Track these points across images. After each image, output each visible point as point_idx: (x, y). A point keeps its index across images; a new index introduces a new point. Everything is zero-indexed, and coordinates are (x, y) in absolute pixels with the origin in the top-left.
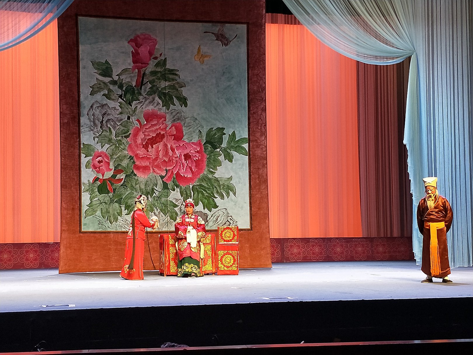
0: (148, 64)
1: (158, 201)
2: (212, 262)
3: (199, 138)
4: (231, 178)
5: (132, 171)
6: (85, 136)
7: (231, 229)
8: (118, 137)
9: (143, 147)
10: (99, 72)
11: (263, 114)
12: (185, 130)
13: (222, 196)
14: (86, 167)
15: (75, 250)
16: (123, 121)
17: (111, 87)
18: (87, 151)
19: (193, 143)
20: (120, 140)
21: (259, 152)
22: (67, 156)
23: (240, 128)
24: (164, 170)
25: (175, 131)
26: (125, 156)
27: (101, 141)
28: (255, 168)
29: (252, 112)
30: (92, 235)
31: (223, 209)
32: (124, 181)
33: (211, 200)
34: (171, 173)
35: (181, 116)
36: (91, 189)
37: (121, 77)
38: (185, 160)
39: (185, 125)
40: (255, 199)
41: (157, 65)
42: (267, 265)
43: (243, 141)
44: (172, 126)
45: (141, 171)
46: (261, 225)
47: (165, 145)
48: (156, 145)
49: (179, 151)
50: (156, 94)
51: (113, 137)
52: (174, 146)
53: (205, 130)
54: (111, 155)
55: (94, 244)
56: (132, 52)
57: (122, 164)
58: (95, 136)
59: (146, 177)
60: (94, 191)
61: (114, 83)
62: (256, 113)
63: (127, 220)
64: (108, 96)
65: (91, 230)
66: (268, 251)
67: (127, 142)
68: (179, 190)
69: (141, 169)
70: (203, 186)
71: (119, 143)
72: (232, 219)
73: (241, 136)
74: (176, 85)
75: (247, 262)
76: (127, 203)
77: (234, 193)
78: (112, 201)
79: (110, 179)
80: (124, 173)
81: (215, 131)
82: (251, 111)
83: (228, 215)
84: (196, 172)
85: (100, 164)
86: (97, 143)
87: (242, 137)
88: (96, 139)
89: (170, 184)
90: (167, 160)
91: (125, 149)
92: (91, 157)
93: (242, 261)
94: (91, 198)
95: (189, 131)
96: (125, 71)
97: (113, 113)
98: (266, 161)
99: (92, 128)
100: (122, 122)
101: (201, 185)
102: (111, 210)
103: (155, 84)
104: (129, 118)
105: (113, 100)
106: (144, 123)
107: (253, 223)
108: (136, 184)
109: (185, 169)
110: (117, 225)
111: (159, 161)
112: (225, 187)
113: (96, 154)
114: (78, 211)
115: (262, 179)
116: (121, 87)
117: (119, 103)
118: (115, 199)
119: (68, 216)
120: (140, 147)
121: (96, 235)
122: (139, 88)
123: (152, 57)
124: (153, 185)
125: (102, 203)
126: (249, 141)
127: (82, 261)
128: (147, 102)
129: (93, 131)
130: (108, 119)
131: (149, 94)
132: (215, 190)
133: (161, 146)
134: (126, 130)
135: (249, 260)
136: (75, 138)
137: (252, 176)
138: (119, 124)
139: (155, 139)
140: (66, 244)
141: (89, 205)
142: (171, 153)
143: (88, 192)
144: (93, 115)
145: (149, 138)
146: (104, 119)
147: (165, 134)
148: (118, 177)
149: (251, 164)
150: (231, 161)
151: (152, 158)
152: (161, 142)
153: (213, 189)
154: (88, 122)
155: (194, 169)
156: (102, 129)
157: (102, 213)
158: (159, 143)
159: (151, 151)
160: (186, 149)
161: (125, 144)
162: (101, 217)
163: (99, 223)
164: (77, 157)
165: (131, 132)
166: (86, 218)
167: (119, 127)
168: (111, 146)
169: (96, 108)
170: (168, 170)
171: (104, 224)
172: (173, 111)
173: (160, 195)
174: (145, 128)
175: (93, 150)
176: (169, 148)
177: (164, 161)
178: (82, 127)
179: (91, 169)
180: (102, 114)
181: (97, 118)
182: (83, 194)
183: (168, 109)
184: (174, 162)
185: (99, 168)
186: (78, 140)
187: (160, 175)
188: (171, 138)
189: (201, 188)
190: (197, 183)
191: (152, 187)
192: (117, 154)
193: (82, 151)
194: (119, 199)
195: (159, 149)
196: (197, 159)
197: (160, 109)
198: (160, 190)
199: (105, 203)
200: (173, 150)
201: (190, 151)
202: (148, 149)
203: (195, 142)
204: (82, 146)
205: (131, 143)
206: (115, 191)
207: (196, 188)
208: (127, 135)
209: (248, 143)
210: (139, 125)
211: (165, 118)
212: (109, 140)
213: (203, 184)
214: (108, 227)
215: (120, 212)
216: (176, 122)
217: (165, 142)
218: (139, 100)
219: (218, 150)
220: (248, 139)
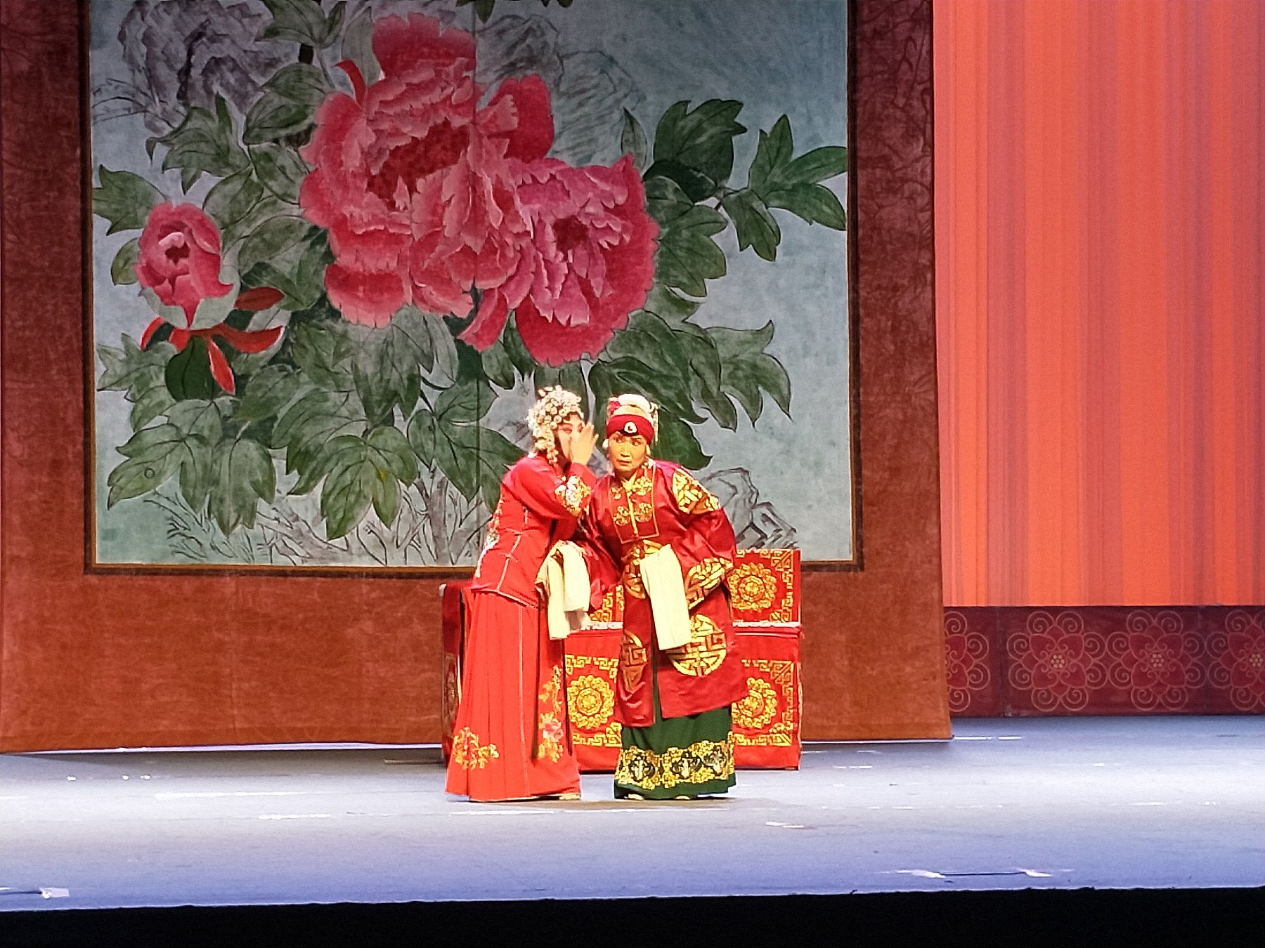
1: (438, 434)
3: (626, 149)
4: (767, 333)
5: (318, 296)
6: (111, 137)
7: (767, 563)
8: (259, 139)
9: (371, 186)
11: (919, 36)
12: (560, 111)
13: (726, 412)
14: (116, 274)
15: (64, 647)
16: (281, 67)
18: (120, 202)
19: (596, 171)
20: (267, 156)
21: (898, 211)
22: (28, 226)
23: (813, 104)
24: (465, 292)
25: (513, 114)
26: (289, 228)
27: (180, 161)
28: (879, 287)
29: (867, 29)
30: (141, 581)
31: (731, 471)
32: (286, 342)
33: (677, 432)
34: (497, 307)
35: (543, 48)
36: (134, 375)
38: (562, 246)
40: (877, 429)
42: (928, 727)
43: (826, 162)
44: (501, 94)
45: (361, 294)
46: (903, 546)
47: (467, 177)
48: (430, 177)
49: (531, 206)
51: (236, 138)
52: (512, 182)
53: (650, 109)
54: (227, 221)
55: (149, 623)
57: (277, 262)
58: (156, 136)
59: (384, 323)
60: (147, 384)
62: (886, 33)
63: (297, 519)
65: (135, 560)
66: (933, 665)
67: (298, 162)
69: (361, 288)
70: (641, 367)
71: (263, 168)
72: (770, 515)
73: (815, 138)
75: (840, 714)
76: (296, 439)
77: (782, 397)
78: (228, 431)
79: (221, 333)
80: (283, 302)
81: (697, 116)
82: (864, 22)
83: (753, 501)
84: (607, 304)
85: (176, 262)
86: (164, 168)
87: (822, 141)
88: (161, 151)
89: (492, 357)
90: (476, 245)
91: (289, 196)
92: (138, 233)
93: (814, 708)
94: (138, 415)
95: (579, 113)
97: (238, 29)
98: (929, 256)
99: (142, 100)
100: (274, 71)
101: (630, 364)
102: (224, 470)
104: (306, 54)
106: (373, 75)
107: (866, 534)
108: (338, 356)
109: (559, 287)
110: (255, 537)
111: (442, 253)
112: (740, 373)
113: (160, 216)
114: (75, 476)
115: (909, 337)
118: (245, 421)
119: (34, 497)
120: (357, 188)
121: (159, 583)
124: (417, 358)
125: (183, 440)
126: (854, 163)
127: (98, 701)
129: (145, 111)
130: (214, 58)
132: (696, 384)
133: (450, 182)
134: (294, 110)
135: (847, 705)
136: (65, 146)
137: (866, 323)
138: (261, 81)
139: (426, 151)
140: (25, 622)
141: (129, 449)
142: (495, 215)
143: (124, 387)
144: (147, 39)
145: (397, 147)
146: (193, 58)
147: (471, 130)
148: (258, 321)
149: (862, 269)
150: (768, 252)
151: (411, 235)
152: (454, 168)
153: (687, 379)
154: (122, 72)
155: (599, 288)
156: (186, 105)
157: (183, 483)
158: (445, 170)
159: (409, 205)
160: (566, 198)
161: (288, 172)
162: (183, 500)
163: (174, 531)
164: (75, 231)
165: (317, 116)
166: (114, 507)
167: (261, 95)
168: (224, 182)
169: (161, 9)
170: (485, 291)
171: (196, 532)
172: (508, 21)
173: (446, 405)
174: (381, 102)
175: (147, 198)
176: (489, 192)
177: (467, 250)
178: (94, 94)
179: (136, 287)
180: (188, 33)
181: (163, 52)
182: (98, 396)
183: (485, 17)
184: (511, 254)
185: (172, 282)
186: (78, 152)
187: (449, 315)
188: (498, 147)
189: (632, 378)
190: (615, 351)
191: (412, 368)
192: (255, 219)
193: (94, 206)
194: (261, 423)
195: (444, 199)
196: (616, 243)
197: (447, 15)
198: (445, 382)
199: (200, 438)
200: (505, 201)
201: (584, 207)
202: (394, 196)
203: (607, 165)
204: (96, 183)
205: (316, 169)
206: (244, 386)
207: (611, 376)
208: (299, 135)
209: (846, 173)
210: (352, 86)
211: (470, 55)
212: (218, 154)
213: (639, 356)
214: (214, 548)
215: (264, 481)
216: (519, 75)
217: (468, 166)
219: (712, 201)
220: (846, 153)
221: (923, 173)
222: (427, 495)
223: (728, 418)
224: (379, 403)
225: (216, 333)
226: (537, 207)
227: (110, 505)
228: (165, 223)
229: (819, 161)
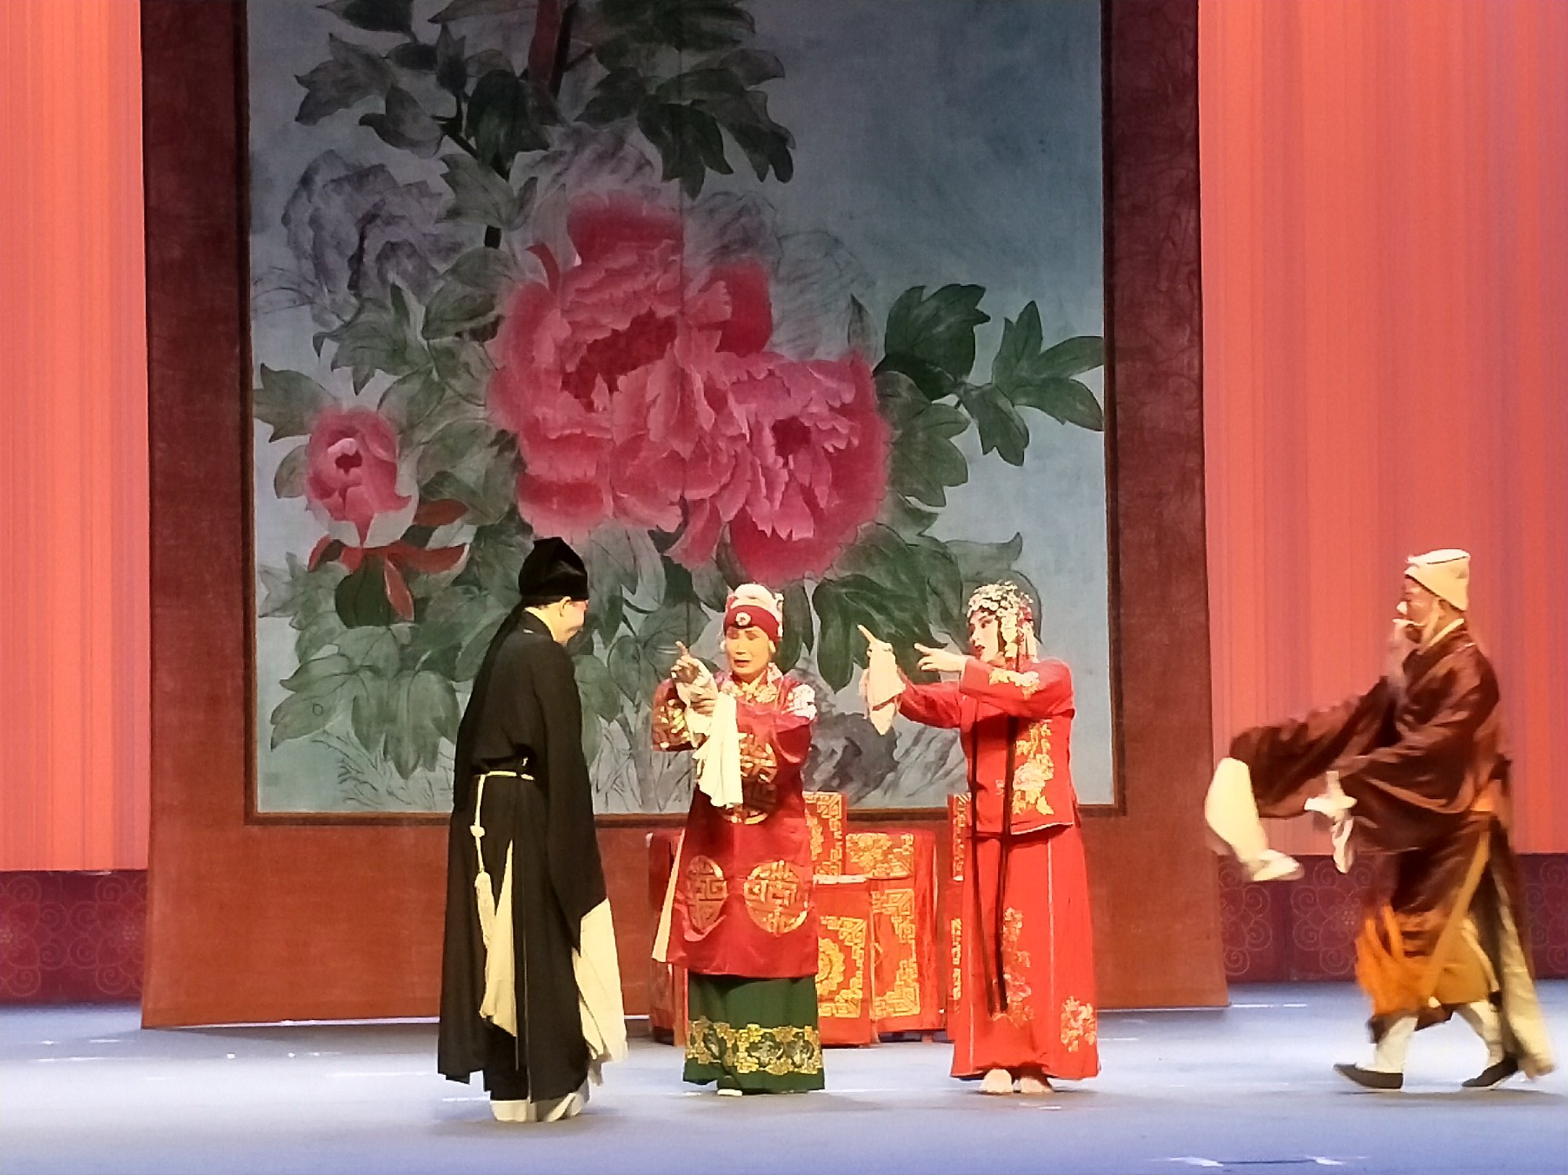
1: (643, 663)
2: (921, 974)
3: (854, 341)
4: (1014, 547)
5: (507, 508)
6: (274, 332)
8: (440, 332)
9: (566, 385)
10: (341, 5)
11: (1185, 213)
12: (780, 300)
14: (280, 486)
15: (222, 907)
16: (465, 252)
17: (406, 80)
18: (283, 405)
19: (821, 366)
20: (450, 353)
21: (1163, 409)
22: (184, 432)
23: (1064, 289)
25: (726, 303)
26: (474, 433)
27: (352, 358)
28: (1142, 495)
29: (1126, 203)
30: (308, 831)
32: (471, 561)
34: (709, 521)
35: (759, 228)
36: (301, 599)
37: (458, 29)
38: (782, 450)
39: (782, 272)
40: (1141, 655)
42: (1203, 994)
43: (1079, 353)
44: (713, 280)
45: (555, 507)
46: (1171, 787)
47: (675, 374)
48: (633, 374)
49: (747, 406)
50: (634, 116)
51: (415, 332)
52: (724, 378)
53: (880, 296)
54: (404, 422)
55: (319, 880)
57: (460, 471)
58: (324, 330)
60: (315, 610)
61: (418, 57)
62: (1146, 209)
64: (387, 128)
65: (304, 806)
66: (1206, 922)
67: (484, 359)
69: (555, 500)
70: (872, 586)
71: (444, 365)
73: (1067, 327)
74: (734, 69)
78: (407, 662)
79: (398, 551)
80: (468, 516)
81: (933, 304)
82: (1121, 198)
84: (833, 515)
85: (347, 471)
87: (1073, 331)
88: (330, 347)
89: (704, 576)
90: (685, 450)
91: (474, 396)
95: (802, 300)
97: (416, 210)
98: (1197, 458)
99: (308, 290)
101: (860, 584)
102: (402, 706)
103: (628, 62)
104: (493, 238)
105: (413, 145)
106: (568, 260)
107: (1129, 774)
109: (778, 496)
110: (437, 781)
111: (647, 459)
113: (329, 420)
114: (235, 713)
115: (1176, 551)
116: (452, 77)
117: (443, 159)
118: (425, 651)
119: (188, 738)
120: (551, 387)
121: (328, 833)
122: (547, 83)
124: (618, 578)
125: (355, 672)
126: (1111, 352)
127: (260, 967)
128: (588, 154)
129: (312, 303)
130: (389, 242)
131: (599, 113)
132: (934, 604)
133: (654, 380)
134: (479, 300)
135: (1110, 969)
136: (221, 343)
137: (1127, 535)
138: (442, 267)
139: (629, 344)
140: (177, 879)
141: (295, 683)
142: (706, 415)
143: (290, 613)
144: (315, 222)
145: (596, 341)
146: (366, 244)
147: (679, 323)
148: (441, 537)
149: (1121, 474)
150: (1014, 454)
151: (612, 440)
152: (659, 363)
153: (925, 601)
154: (287, 260)
155: (824, 497)
156: (358, 295)
157: (356, 720)
158: (649, 366)
159: (608, 406)
160: (786, 395)
161: (473, 370)
162: (355, 740)
163: (346, 775)
164: (234, 438)
165: (505, 306)
166: (278, 748)
167: (441, 284)
168: (403, 381)
169: (329, 188)
170: (694, 502)
171: (370, 776)
172: (720, 199)
173: (652, 631)
174: (578, 290)
175: (314, 401)
176: (699, 389)
177: (675, 457)
178: (255, 284)
179: (301, 501)
180: (360, 216)
181: (332, 237)
182: (261, 624)
183: (694, 192)
184: (724, 459)
185: (343, 494)
186: (237, 350)
187: (654, 529)
188: (709, 339)
189: (863, 598)
190: (842, 568)
191: (613, 590)
192: (434, 424)
193: (255, 409)
194: (444, 653)
195: (649, 398)
196: (842, 446)
197: (651, 193)
198: (650, 605)
199: (375, 670)
200: (717, 400)
201: (807, 406)
202: (593, 396)
203: (833, 358)
204: (257, 383)
205: (504, 367)
206: (423, 610)
207: (838, 597)
208: (485, 327)
209: (1103, 367)
210: (545, 275)
211: (677, 237)
212: (395, 350)
213: (872, 574)
214: (391, 793)
215: (447, 718)
216: (733, 259)
217: (675, 362)
218: (546, 147)
219: (951, 400)
220: (1102, 344)
221: (1190, 364)
222: (630, 732)
225: (394, 552)
226: (753, 406)
227: (273, 747)
228: (334, 428)
229: (1075, 350)
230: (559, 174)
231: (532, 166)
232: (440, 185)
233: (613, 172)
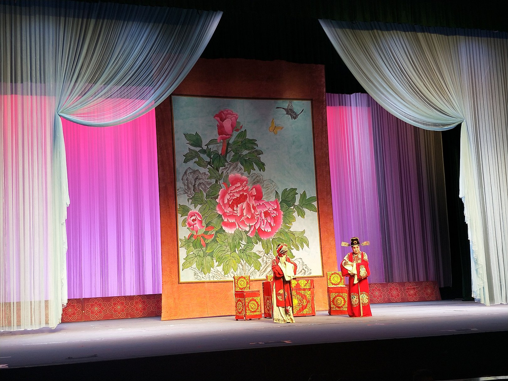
0: (231, 135)
1: (244, 254)
3: (276, 198)
4: (304, 232)
5: (220, 227)
6: (181, 198)
8: (209, 198)
9: (230, 206)
10: (191, 143)
12: (264, 191)
13: (297, 247)
14: (182, 225)
16: (212, 184)
17: (201, 155)
18: (183, 211)
19: (271, 202)
20: (210, 201)
23: (309, 189)
24: (248, 226)
25: (255, 192)
26: (215, 215)
27: (194, 203)
30: (189, 285)
31: (299, 259)
32: (215, 237)
34: (254, 229)
35: (260, 179)
36: (187, 244)
37: (210, 147)
38: (265, 216)
39: (264, 187)
41: (239, 136)
44: (252, 188)
45: (229, 227)
47: (247, 204)
48: (240, 204)
49: (259, 209)
50: (239, 161)
51: (204, 198)
52: (255, 205)
53: (280, 190)
56: (218, 125)
57: (212, 222)
58: (189, 198)
59: (233, 233)
60: (189, 246)
61: (203, 151)
63: (218, 271)
64: (199, 164)
65: (188, 281)
67: (216, 202)
68: (260, 243)
69: (229, 225)
70: (281, 239)
72: (306, 267)
74: (255, 153)
76: (218, 256)
77: (307, 244)
78: (205, 255)
80: (214, 229)
81: (289, 191)
83: (303, 264)
84: (274, 227)
85: (194, 222)
86: (191, 204)
87: (311, 195)
88: (190, 201)
89: (253, 238)
90: (250, 217)
91: (214, 209)
92: (186, 217)
94: (187, 252)
95: (267, 191)
96: (212, 141)
97: (204, 177)
99: (186, 191)
101: (279, 239)
102: (204, 262)
103: (238, 152)
105: (203, 166)
106: (230, 185)
107: (324, 270)
108: (225, 239)
109: (265, 224)
110: (211, 275)
111: (243, 218)
112: (299, 240)
113: (191, 213)
114: (177, 264)
116: (209, 156)
117: (208, 168)
118: (207, 253)
119: (168, 269)
120: (227, 207)
121: (193, 285)
122: (225, 155)
123: (234, 130)
124: (239, 239)
125: (196, 257)
126: (318, 199)
128: (232, 167)
129: (187, 194)
130: (200, 183)
131: (233, 161)
133: (244, 205)
134: (215, 192)
136: (172, 201)
138: (209, 187)
139: (240, 199)
141: (186, 259)
142: (253, 211)
143: (185, 247)
144: (187, 180)
145: (234, 199)
146: (196, 183)
147: (248, 195)
148: (210, 233)
150: (303, 217)
151: (237, 215)
152: (245, 202)
153: (290, 241)
154: (183, 186)
155: (272, 224)
156: (195, 192)
157: (197, 265)
158: (243, 203)
159: (237, 210)
160: (266, 207)
161: (214, 204)
162: (197, 268)
163: (195, 274)
164: (174, 217)
165: (219, 193)
167: (208, 190)
168: (203, 206)
169: (189, 174)
170: (251, 226)
171: (199, 274)
172: (253, 175)
173: (245, 248)
174: (231, 190)
175: (188, 210)
176: (251, 206)
177: (248, 218)
178: (177, 190)
179: (186, 227)
180: (195, 178)
181: (190, 182)
182: (180, 249)
183: (249, 174)
184: (256, 218)
185: (193, 226)
186: (175, 202)
187: (245, 230)
188: (253, 198)
189: (280, 241)
190: (276, 236)
191: (239, 241)
192: (208, 214)
193: (178, 212)
194: (211, 253)
195: (243, 208)
196: (275, 215)
197: (242, 174)
198: (245, 244)
199: (199, 256)
200: (254, 208)
201: (269, 209)
202: (234, 208)
203: (273, 201)
204: (178, 207)
205: (219, 204)
206: (207, 246)
207: (276, 241)
208: (216, 197)
209: (317, 201)
210: (225, 187)
211: (247, 181)
212: (201, 201)
213: (281, 237)
214: (203, 278)
215: (212, 264)
216: (256, 185)
217: (247, 202)
218: (225, 167)
219: (292, 207)
220: (316, 198)
222: (242, 265)
223: (298, 249)
224: (233, 248)
225: (202, 235)
227: (183, 270)
228: (192, 215)
229: (312, 199)
230: (227, 171)
231: (223, 169)
232: (207, 173)
233: (236, 170)
